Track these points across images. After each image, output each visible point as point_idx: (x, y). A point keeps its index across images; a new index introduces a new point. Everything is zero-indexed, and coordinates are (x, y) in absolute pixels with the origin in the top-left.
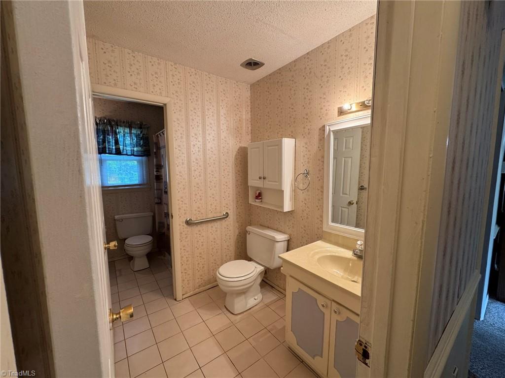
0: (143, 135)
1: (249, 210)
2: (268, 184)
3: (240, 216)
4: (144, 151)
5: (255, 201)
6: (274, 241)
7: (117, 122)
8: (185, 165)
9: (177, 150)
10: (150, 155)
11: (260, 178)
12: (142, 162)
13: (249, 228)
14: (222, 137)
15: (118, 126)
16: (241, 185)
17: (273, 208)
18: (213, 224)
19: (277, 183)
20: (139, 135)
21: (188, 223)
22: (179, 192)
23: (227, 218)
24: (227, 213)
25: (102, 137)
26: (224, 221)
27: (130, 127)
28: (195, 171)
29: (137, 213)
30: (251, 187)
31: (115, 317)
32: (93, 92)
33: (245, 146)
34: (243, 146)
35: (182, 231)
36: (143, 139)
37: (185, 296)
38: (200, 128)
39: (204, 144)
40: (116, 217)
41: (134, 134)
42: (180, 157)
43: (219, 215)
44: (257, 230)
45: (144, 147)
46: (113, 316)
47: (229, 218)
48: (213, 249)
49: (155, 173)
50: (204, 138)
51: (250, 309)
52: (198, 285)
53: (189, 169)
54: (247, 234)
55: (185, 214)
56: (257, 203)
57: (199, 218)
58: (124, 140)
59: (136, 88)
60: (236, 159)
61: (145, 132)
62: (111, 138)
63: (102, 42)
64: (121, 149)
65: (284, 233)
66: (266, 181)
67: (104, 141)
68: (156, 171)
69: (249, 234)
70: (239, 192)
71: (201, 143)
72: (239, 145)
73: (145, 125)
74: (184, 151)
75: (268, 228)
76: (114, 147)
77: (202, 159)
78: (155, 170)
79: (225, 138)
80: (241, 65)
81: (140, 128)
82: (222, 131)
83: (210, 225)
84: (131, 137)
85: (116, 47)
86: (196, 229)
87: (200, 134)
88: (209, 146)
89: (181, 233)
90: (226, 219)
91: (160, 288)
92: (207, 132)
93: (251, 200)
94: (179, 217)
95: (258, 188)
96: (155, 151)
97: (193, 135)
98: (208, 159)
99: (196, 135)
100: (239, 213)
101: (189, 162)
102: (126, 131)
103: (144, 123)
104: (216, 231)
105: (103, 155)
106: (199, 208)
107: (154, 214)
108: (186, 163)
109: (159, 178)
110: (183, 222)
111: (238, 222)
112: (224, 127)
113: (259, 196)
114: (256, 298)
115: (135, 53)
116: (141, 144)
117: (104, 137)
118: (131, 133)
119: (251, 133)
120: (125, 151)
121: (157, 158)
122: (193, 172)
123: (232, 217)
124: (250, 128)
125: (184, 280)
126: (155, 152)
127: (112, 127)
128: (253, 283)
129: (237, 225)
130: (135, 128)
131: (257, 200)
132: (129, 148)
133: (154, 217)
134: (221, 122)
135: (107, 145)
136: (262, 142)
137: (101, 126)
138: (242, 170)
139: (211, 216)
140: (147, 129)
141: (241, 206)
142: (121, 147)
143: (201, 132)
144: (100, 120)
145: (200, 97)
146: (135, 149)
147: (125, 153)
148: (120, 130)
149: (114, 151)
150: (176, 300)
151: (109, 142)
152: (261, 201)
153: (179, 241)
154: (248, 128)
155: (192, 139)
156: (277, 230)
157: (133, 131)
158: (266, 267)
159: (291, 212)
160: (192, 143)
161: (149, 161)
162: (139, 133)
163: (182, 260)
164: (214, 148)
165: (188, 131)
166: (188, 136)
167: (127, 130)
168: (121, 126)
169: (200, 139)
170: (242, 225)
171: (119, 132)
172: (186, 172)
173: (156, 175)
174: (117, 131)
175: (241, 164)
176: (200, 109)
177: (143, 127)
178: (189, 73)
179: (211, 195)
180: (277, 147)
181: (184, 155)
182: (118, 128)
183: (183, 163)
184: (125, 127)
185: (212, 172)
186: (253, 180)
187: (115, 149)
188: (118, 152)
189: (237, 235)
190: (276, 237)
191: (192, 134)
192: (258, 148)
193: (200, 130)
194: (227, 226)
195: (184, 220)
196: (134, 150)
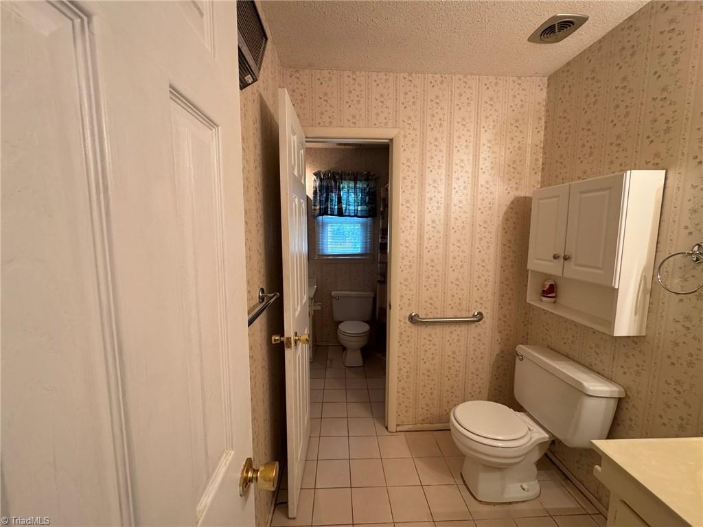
0: (369, 189)
1: (526, 314)
2: (572, 271)
3: (505, 322)
4: (369, 211)
5: (541, 300)
6: (580, 392)
7: (341, 175)
8: (415, 231)
9: (404, 206)
10: (376, 216)
11: (556, 257)
12: (367, 225)
13: (522, 349)
14: (482, 181)
15: (342, 180)
16: (512, 266)
17: (586, 323)
18: (453, 328)
19: (601, 272)
20: (365, 189)
21: (413, 320)
22: (402, 271)
23: (480, 322)
24: (480, 313)
25: (325, 195)
26: (473, 325)
27: (355, 180)
28: (430, 239)
29: (356, 291)
30: (532, 271)
31: (250, 475)
32: (306, 138)
33: (527, 195)
34: (523, 194)
35: (403, 331)
36: (369, 195)
37: (399, 428)
38: (443, 171)
39: (448, 196)
40: (333, 293)
41: (359, 188)
42: (407, 219)
43: (465, 314)
44: (541, 357)
45: (370, 206)
46: (247, 472)
47: (484, 322)
48: (450, 368)
49: (380, 240)
50: (449, 184)
51: (510, 503)
52: (421, 418)
53: (421, 237)
54: (517, 359)
55: (409, 305)
56: (545, 304)
57: (431, 316)
58: (348, 197)
59: (355, 123)
60: (506, 219)
61: (372, 184)
62: (334, 196)
63: (319, 71)
64: (344, 208)
65: (609, 379)
66: (570, 265)
67: (327, 200)
68: (381, 238)
69: (522, 359)
70: (507, 279)
71: (443, 195)
72: (514, 194)
73: (374, 175)
74: (415, 208)
75: (568, 357)
76: (336, 207)
77: (442, 221)
78: (380, 236)
79: (487, 182)
80: (528, 40)
81: (367, 180)
82: (481, 171)
83: (448, 329)
84: (355, 193)
85: (335, 72)
86: (425, 331)
87: (441, 180)
88: (455, 198)
89: (401, 334)
90: (476, 323)
91: (370, 402)
92: (455, 176)
93: (532, 298)
94: (399, 308)
95: (549, 277)
96: (382, 209)
97: (431, 182)
98: (452, 221)
99: (435, 181)
100: (505, 316)
101: (421, 225)
102: (350, 185)
103: (372, 173)
104: (458, 340)
105: (325, 217)
106: (431, 298)
107: (376, 295)
108: (416, 227)
109: (383, 247)
110: (405, 317)
111: (500, 332)
112: (485, 164)
113: (550, 291)
114: (525, 486)
115: (355, 74)
116: (367, 201)
117: (327, 195)
118: (355, 188)
119: (543, 169)
120: (348, 211)
121: (383, 218)
122: (426, 241)
123: (488, 321)
124: (541, 160)
125: (400, 404)
126: (382, 211)
127: (336, 182)
128: (522, 458)
129: (498, 337)
130: (361, 181)
131: (544, 299)
132: (352, 208)
133: (375, 299)
134: (482, 156)
135: (329, 205)
136: (567, 184)
137: (325, 181)
138: (515, 240)
139: (450, 314)
140: (376, 181)
141: (509, 304)
142: (344, 206)
143: (443, 177)
144: (324, 175)
145: (446, 118)
146: (359, 208)
147: (347, 214)
148: (344, 185)
149: (336, 212)
150: (387, 428)
151: (332, 201)
152: (555, 302)
153: (397, 345)
154: (537, 160)
155: (428, 188)
156: (590, 368)
157: (358, 185)
158: (553, 436)
159: (635, 340)
160: (428, 195)
161: (374, 223)
162: (365, 186)
163: (399, 373)
164: (464, 203)
165: (422, 175)
166: (422, 184)
167: (352, 184)
168: (345, 180)
169: (442, 188)
170: (508, 339)
171: (343, 188)
172: (415, 241)
173: (381, 244)
174: (341, 186)
175: (515, 228)
176: (445, 140)
177: (370, 178)
178: (431, 82)
179: (454, 281)
180: (607, 192)
181: (413, 215)
182: (342, 183)
183: (411, 227)
184: (350, 180)
185: (459, 241)
186: (538, 259)
187: (338, 209)
188: (341, 213)
189: (498, 355)
190: (586, 384)
191: (429, 180)
192: (558, 196)
193: (442, 174)
194: (479, 335)
195: (408, 315)
196: (358, 210)
